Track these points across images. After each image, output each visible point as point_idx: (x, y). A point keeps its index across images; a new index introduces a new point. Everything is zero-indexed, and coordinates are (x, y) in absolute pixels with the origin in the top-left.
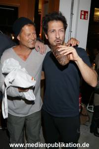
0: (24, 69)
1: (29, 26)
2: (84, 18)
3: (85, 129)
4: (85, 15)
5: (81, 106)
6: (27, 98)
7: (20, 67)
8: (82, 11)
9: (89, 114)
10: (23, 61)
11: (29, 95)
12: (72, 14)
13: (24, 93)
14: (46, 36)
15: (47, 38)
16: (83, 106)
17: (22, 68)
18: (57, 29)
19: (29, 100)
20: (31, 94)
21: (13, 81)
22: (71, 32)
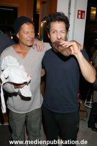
0: (22, 66)
1: (28, 24)
2: (81, 18)
3: (83, 125)
4: (82, 15)
5: (79, 102)
7: (18, 64)
8: (79, 11)
9: (87, 110)
11: (26, 92)
12: (69, 13)
15: (49, 37)
16: (81, 102)
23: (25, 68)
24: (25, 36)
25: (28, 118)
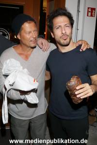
0: (26, 70)
2: (92, 16)
6: (29, 101)
7: (22, 67)
10: (25, 61)
11: (32, 98)
12: (78, 11)
13: (26, 96)
14: (52, 34)
15: (53, 37)
17: (23, 69)
18: (63, 25)
19: (32, 103)
20: (33, 96)
21: (14, 83)
22: (78, 29)
23: (29, 71)
24: (28, 36)
25: (32, 125)
